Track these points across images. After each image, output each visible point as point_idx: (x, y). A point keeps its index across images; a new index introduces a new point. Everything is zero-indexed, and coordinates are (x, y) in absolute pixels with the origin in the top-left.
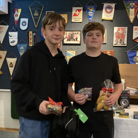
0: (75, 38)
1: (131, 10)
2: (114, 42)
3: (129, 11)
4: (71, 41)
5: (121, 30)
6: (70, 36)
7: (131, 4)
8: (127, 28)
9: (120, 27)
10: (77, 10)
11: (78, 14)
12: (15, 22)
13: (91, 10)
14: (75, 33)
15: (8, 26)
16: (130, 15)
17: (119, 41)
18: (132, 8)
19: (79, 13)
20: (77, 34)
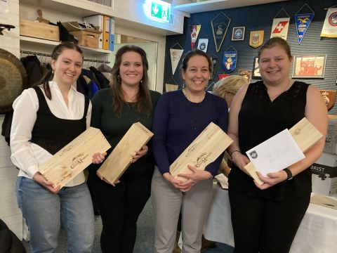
10: (281, 23)
11: (282, 29)
12: (192, 45)
13: (304, 21)
19: (282, 27)
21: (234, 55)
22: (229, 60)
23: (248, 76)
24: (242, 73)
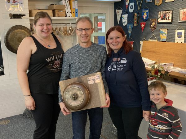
0: (167, 17)
4: (164, 20)
12: (126, 7)
14: (168, 13)
15: (122, 10)
20: (169, 13)
21: (147, 11)
22: (145, 14)
24: (152, 21)
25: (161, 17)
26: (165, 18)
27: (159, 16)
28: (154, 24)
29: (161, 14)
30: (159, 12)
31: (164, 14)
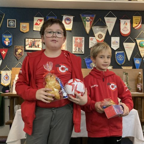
0: (37, 45)
1: (87, 22)
2: (74, 50)
3: (85, 24)
4: (33, 48)
5: (79, 39)
6: (32, 43)
7: (87, 18)
8: (84, 38)
9: (78, 37)
16: (86, 27)
17: (77, 49)
18: (88, 21)
22: (7, 39)
23: (21, 49)
24: (17, 48)
25: (28, 44)
26: (34, 45)
27: (27, 43)
28: (20, 51)
29: (29, 42)
30: (27, 39)
31: (33, 42)
